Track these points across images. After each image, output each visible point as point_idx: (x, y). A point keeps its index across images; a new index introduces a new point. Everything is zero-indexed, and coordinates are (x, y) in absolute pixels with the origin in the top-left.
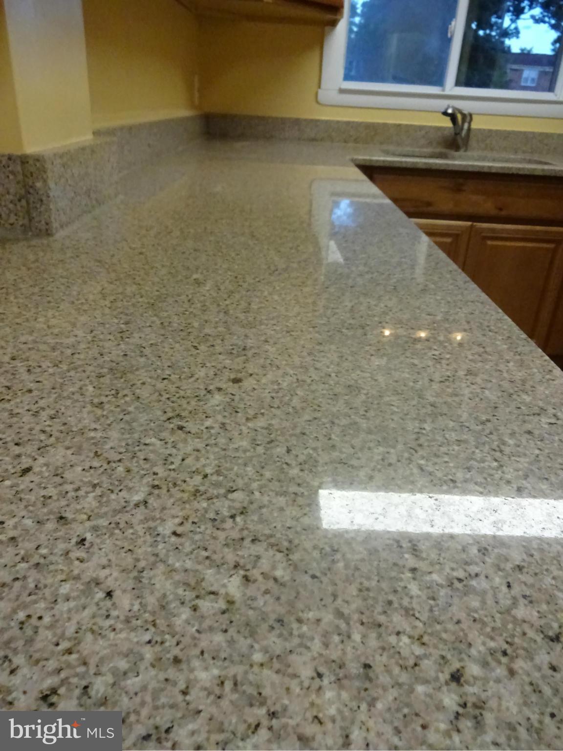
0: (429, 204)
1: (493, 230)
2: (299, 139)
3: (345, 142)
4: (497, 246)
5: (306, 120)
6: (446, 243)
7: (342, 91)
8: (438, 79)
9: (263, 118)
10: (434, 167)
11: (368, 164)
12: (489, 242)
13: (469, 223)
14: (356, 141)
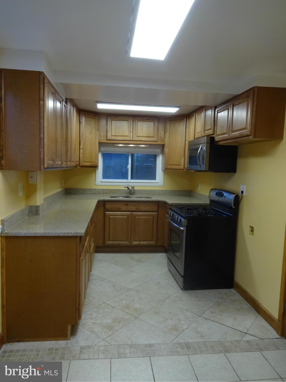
0: (120, 209)
1: (137, 214)
2: (91, 194)
3: (103, 194)
4: (139, 218)
5: (92, 189)
6: (125, 218)
7: (101, 182)
8: (127, 178)
9: (81, 189)
10: (120, 200)
11: (104, 200)
12: (136, 217)
13: (131, 213)
14: (106, 194)
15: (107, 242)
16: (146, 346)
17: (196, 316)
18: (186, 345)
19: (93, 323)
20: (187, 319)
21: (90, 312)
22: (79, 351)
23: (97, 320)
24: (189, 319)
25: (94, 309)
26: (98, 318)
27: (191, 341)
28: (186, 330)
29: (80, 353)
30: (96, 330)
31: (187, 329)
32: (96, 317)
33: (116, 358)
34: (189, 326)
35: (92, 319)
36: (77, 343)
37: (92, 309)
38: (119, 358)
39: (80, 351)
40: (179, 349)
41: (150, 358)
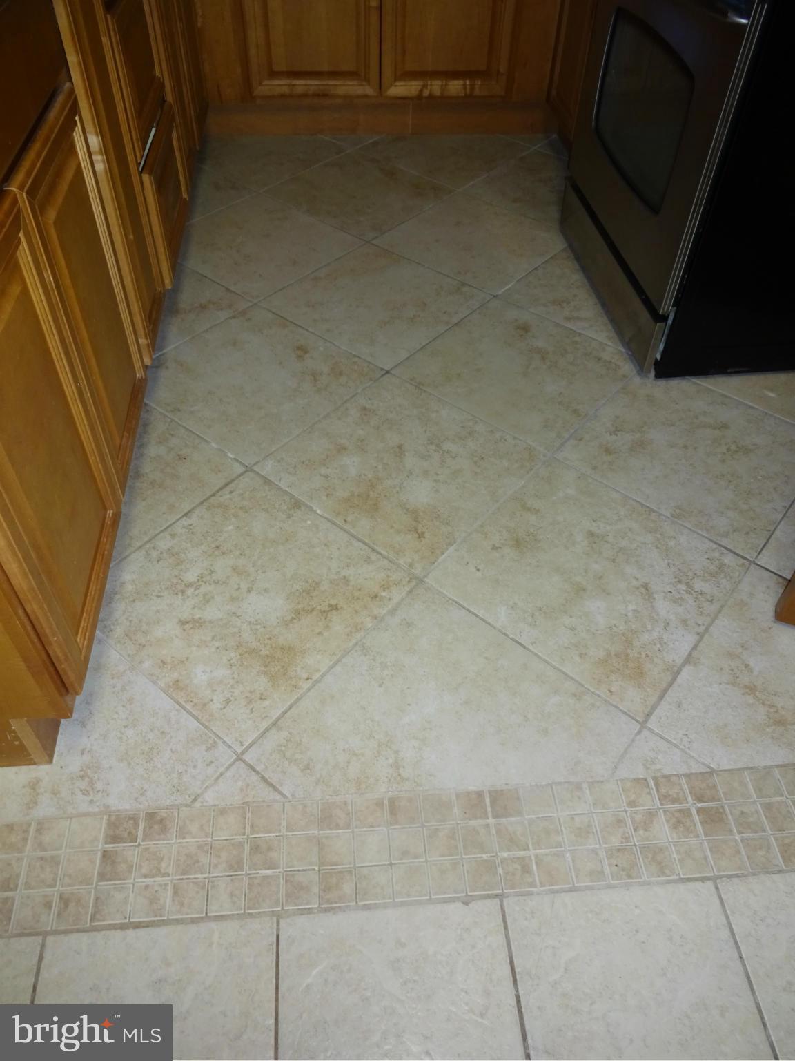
15: (260, 84)
16: (475, 802)
17: (728, 559)
18: (701, 801)
19: (183, 623)
20: (682, 587)
21: (173, 536)
22: (99, 855)
23: (207, 599)
24: (698, 585)
25: (194, 519)
26: (217, 583)
27: (722, 759)
28: (686, 672)
29: (102, 877)
30: (200, 676)
31: (688, 660)
32: (201, 577)
33: (309, 911)
34: (701, 636)
35: (183, 592)
36: (91, 782)
37: (186, 515)
38: (326, 910)
39: (105, 854)
40: (663, 832)
41: (501, 901)
